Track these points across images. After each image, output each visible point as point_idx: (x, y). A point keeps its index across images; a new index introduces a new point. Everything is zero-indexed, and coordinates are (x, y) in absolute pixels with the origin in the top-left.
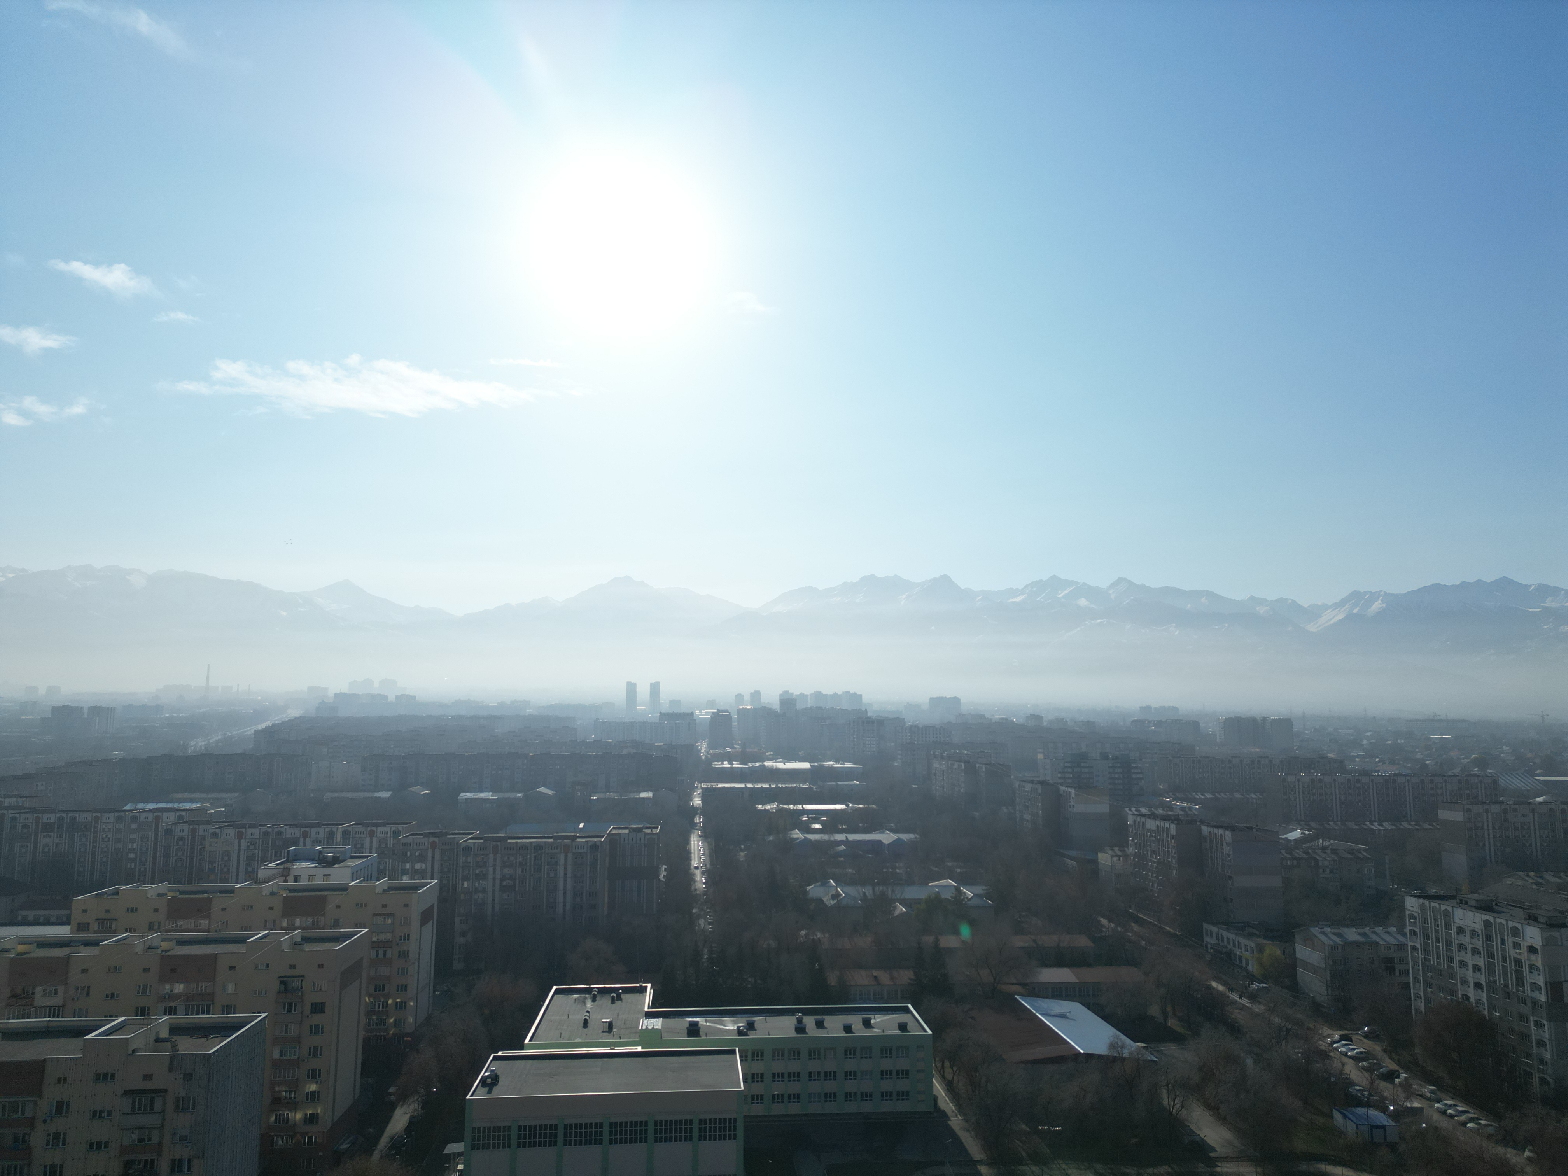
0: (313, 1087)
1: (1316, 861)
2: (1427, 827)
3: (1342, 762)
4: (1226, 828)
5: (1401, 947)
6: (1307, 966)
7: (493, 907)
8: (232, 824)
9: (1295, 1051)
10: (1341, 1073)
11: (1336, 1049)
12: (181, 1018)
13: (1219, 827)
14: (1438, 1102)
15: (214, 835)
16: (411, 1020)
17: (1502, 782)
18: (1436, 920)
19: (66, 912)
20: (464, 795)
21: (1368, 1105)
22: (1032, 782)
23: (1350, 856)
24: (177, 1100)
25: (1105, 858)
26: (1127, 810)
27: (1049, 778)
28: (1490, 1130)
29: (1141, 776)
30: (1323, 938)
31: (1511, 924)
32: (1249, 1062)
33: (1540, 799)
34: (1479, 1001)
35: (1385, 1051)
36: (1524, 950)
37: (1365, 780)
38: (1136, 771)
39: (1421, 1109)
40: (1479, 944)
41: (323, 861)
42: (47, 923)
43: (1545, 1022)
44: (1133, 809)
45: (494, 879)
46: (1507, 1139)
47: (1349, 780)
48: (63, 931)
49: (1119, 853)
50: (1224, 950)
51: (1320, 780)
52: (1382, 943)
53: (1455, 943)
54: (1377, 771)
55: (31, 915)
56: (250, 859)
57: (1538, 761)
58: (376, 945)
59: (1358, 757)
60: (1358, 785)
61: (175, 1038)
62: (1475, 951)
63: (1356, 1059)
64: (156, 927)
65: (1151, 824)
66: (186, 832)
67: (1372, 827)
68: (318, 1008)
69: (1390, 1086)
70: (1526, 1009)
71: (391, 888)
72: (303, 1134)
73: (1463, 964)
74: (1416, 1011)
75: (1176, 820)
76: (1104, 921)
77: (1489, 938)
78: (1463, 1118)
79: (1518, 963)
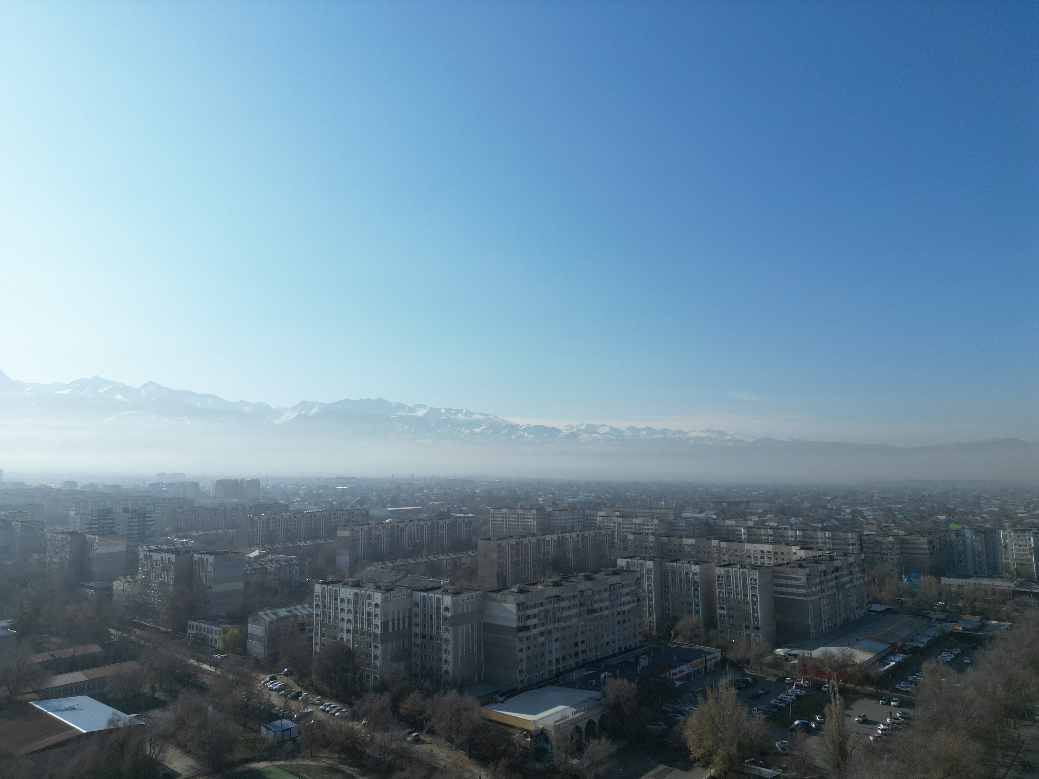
1: (266, 568)
2: (330, 541)
3: (287, 505)
4: (210, 554)
5: (310, 615)
6: (254, 637)
9: (240, 694)
10: (268, 701)
11: (267, 686)
13: (205, 554)
14: (322, 705)
17: (370, 512)
18: (330, 596)
21: (282, 718)
22: (63, 533)
23: (286, 564)
25: (118, 585)
26: (139, 548)
27: (78, 530)
28: (347, 714)
29: (153, 523)
30: (266, 618)
31: (368, 593)
32: (210, 709)
33: (388, 521)
34: (348, 640)
35: (295, 681)
36: (373, 606)
37: (299, 516)
38: (150, 519)
39: (312, 712)
40: (351, 607)
43: (379, 645)
44: (145, 547)
46: (355, 717)
47: (290, 517)
49: (130, 580)
50: (201, 636)
51: (273, 518)
52: (299, 614)
53: (339, 608)
54: (307, 510)
57: (388, 499)
59: (297, 501)
60: (295, 519)
62: (349, 611)
63: (278, 690)
65: (157, 556)
67: (301, 544)
69: (296, 702)
70: (370, 640)
73: (342, 620)
74: (315, 652)
75: (176, 552)
76: (113, 631)
77: (356, 602)
78: (334, 711)
79: (369, 614)
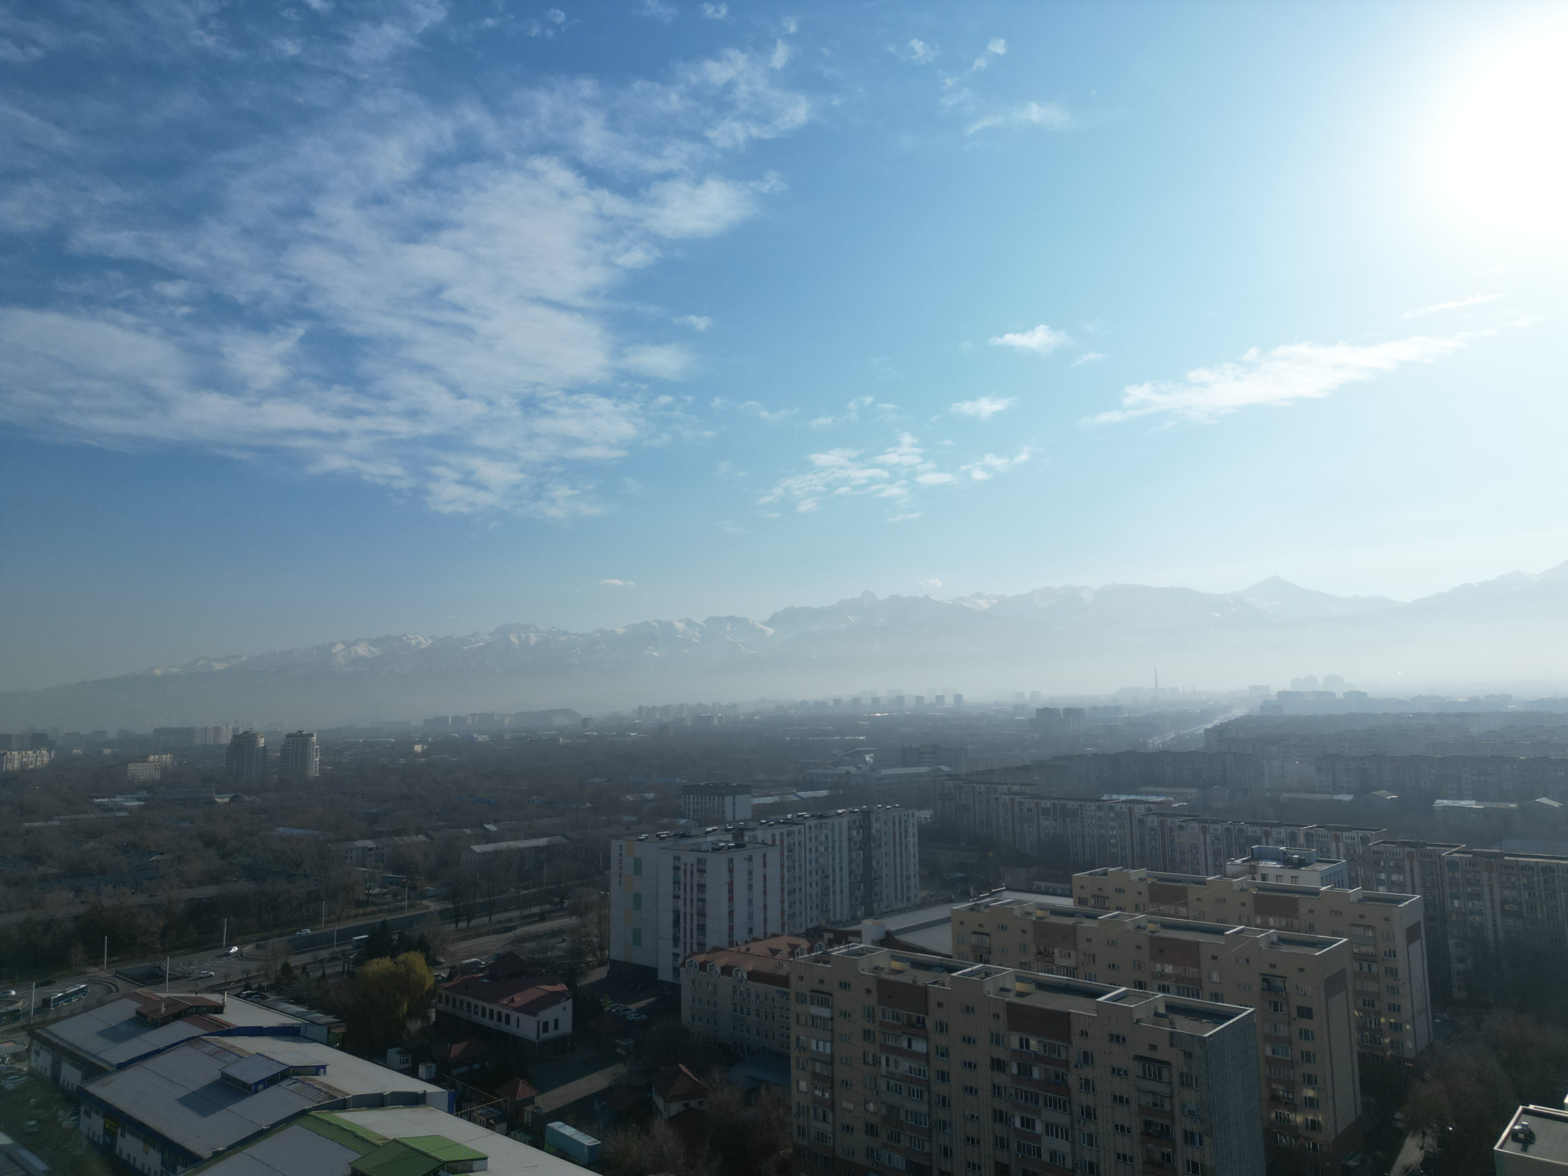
0: (1310, 1093)
7: (1496, 932)
8: (1196, 819)
12: (1175, 997)
15: (1181, 828)
16: (1410, 1045)
19: (1068, 886)
20: (1440, 803)
24: (1181, 1074)
41: (1286, 861)
42: (1055, 894)
45: (1492, 901)
48: (1067, 903)
55: (1043, 885)
56: (1217, 853)
58: (1359, 958)
61: (1172, 1016)
64: (1142, 909)
66: (1155, 824)
68: (1305, 1013)
71: (1366, 899)
72: (1307, 1139)
